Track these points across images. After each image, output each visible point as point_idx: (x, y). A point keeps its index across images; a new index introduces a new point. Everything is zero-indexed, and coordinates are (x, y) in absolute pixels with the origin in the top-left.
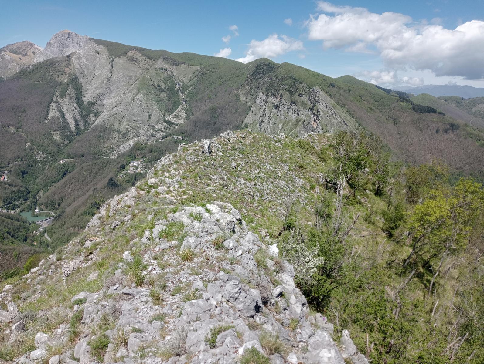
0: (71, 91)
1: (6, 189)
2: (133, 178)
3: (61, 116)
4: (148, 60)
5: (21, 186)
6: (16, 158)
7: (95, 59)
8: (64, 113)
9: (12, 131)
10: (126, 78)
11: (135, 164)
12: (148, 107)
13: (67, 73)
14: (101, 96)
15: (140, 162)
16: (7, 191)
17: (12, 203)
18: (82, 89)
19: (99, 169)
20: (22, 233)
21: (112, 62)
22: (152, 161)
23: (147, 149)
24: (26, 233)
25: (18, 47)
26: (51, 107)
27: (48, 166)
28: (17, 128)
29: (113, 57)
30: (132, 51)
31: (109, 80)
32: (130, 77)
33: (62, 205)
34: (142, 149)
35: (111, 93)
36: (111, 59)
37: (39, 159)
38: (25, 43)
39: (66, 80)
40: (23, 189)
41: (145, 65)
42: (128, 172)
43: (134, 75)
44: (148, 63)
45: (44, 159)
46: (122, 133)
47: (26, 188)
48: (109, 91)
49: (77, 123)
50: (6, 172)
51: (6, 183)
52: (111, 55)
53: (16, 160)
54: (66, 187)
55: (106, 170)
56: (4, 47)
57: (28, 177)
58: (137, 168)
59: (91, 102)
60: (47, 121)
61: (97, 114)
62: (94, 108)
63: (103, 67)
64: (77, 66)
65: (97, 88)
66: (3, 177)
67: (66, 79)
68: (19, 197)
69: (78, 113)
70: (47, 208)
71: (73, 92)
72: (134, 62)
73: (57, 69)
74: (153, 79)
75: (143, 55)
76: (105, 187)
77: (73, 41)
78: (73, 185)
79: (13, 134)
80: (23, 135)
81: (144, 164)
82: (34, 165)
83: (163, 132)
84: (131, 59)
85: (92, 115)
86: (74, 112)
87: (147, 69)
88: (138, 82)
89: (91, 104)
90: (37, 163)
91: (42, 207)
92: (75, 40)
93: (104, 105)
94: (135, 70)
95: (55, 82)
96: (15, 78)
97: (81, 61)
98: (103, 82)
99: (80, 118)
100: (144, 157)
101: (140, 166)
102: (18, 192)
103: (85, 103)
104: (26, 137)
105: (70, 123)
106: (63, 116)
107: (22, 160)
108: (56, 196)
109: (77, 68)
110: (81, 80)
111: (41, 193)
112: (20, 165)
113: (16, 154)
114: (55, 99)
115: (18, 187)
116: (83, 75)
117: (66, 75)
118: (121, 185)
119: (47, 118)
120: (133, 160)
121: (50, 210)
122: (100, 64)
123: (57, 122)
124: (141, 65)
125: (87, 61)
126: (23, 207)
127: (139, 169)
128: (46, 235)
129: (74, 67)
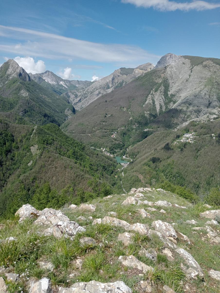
0: (162, 88)
1: (112, 141)
2: (183, 145)
3: (153, 103)
4: (218, 66)
5: (121, 142)
6: (123, 125)
7: (182, 68)
8: (155, 101)
9: (125, 110)
10: (199, 79)
11: (187, 136)
12: (210, 97)
13: (162, 77)
14: (179, 91)
15: (191, 135)
16: (113, 143)
17: (114, 150)
18: (169, 86)
19: (164, 137)
20: (111, 168)
21: (191, 69)
22: (201, 135)
23: (199, 126)
24: (114, 169)
25: (144, 67)
26: (148, 97)
27: (138, 132)
28: (128, 109)
29: (193, 66)
30: (207, 61)
31: (187, 80)
32: (202, 78)
33: (137, 156)
34: (195, 126)
35: (186, 89)
36: (192, 67)
37: (134, 127)
38: (148, 64)
39: (160, 82)
40: (121, 143)
41: (214, 70)
42: (181, 141)
43: (205, 76)
44: (217, 68)
45: (137, 127)
46: (187, 115)
47: (123, 143)
48: (185, 87)
49: (161, 107)
50: (116, 133)
51: (114, 139)
52: (192, 65)
53: (123, 126)
54: (142, 145)
55: (168, 138)
56: (138, 67)
57: (126, 137)
58: (188, 139)
59: (173, 95)
60: (144, 106)
61: (174, 103)
62: (174, 99)
63: (185, 73)
64: (169, 73)
65: (178, 86)
66: (113, 135)
67: (161, 80)
68: (118, 147)
69: (163, 101)
70: (129, 157)
71: (163, 88)
72: (207, 68)
73: (157, 75)
74: (217, 78)
75: (214, 63)
76: (162, 149)
77: (173, 59)
78: (146, 145)
79: (125, 112)
80: (130, 112)
81: (194, 137)
82: (131, 130)
83: (217, 115)
84: (205, 66)
85: (172, 103)
86: (161, 101)
87: (215, 72)
88: (206, 80)
89: (173, 96)
90: (132, 129)
91: (127, 155)
92: (174, 59)
93: (181, 96)
94: (206, 73)
95: (154, 82)
96: (134, 81)
97: (172, 70)
98: (183, 82)
99: (164, 105)
100: (195, 131)
101: (191, 137)
102: (118, 144)
103: (169, 95)
104: (131, 114)
105: (157, 107)
106: (154, 103)
107: (125, 127)
108: (136, 150)
109: (169, 74)
110: (170, 81)
111: (130, 147)
112: (123, 129)
113: (123, 123)
114: (151, 93)
115: (119, 142)
116: (171, 78)
117: (161, 78)
118: (173, 149)
119: (145, 103)
120: (187, 132)
121: (131, 158)
122: (184, 71)
123: (149, 106)
124: (211, 70)
125: (176, 69)
126: (119, 153)
127: (190, 139)
128: (123, 173)
129: (167, 73)
